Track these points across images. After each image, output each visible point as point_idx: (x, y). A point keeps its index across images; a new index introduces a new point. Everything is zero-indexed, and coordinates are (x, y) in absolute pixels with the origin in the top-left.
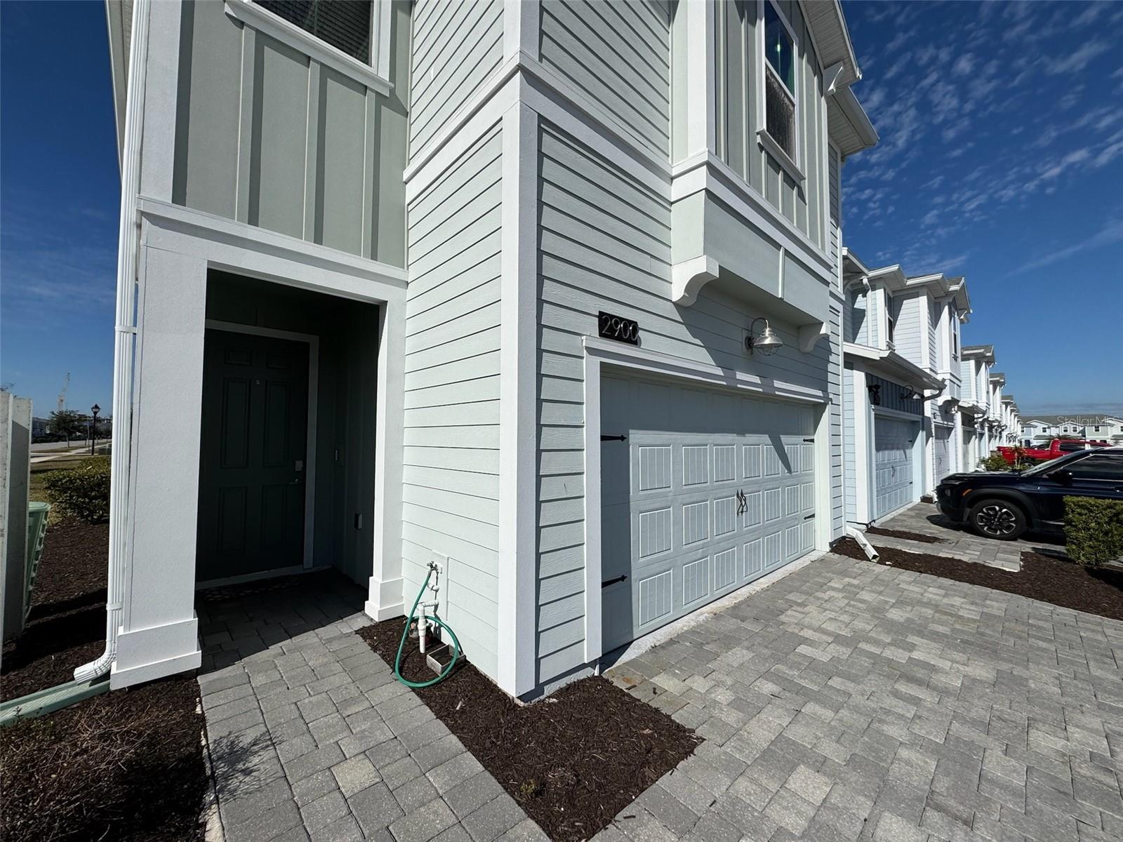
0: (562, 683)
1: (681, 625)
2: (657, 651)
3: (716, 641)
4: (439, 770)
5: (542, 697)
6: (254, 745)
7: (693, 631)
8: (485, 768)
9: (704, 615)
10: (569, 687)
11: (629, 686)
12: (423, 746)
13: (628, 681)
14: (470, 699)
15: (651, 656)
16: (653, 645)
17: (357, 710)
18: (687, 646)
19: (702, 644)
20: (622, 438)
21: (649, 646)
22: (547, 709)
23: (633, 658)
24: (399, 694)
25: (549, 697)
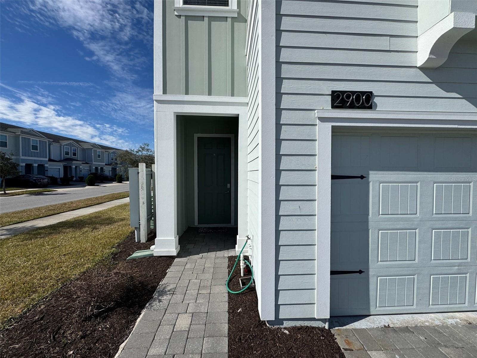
0: (298, 324)
1: (423, 320)
2: (387, 331)
3: (457, 348)
4: (211, 339)
5: (281, 326)
6: (169, 291)
7: (434, 329)
8: (228, 352)
9: (455, 320)
10: (301, 328)
11: (347, 347)
12: (213, 323)
13: (348, 343)
14: (246, 309)
15: (379, 333)
16: (387, 325)
17: (204, 293)
18: (421, 340)
19: (439, 344)
20: (362, 177)
21: (382, 324)
22: (280, 336)
23: (363, 327)
24: (222, 292)
25: (285, 328)
